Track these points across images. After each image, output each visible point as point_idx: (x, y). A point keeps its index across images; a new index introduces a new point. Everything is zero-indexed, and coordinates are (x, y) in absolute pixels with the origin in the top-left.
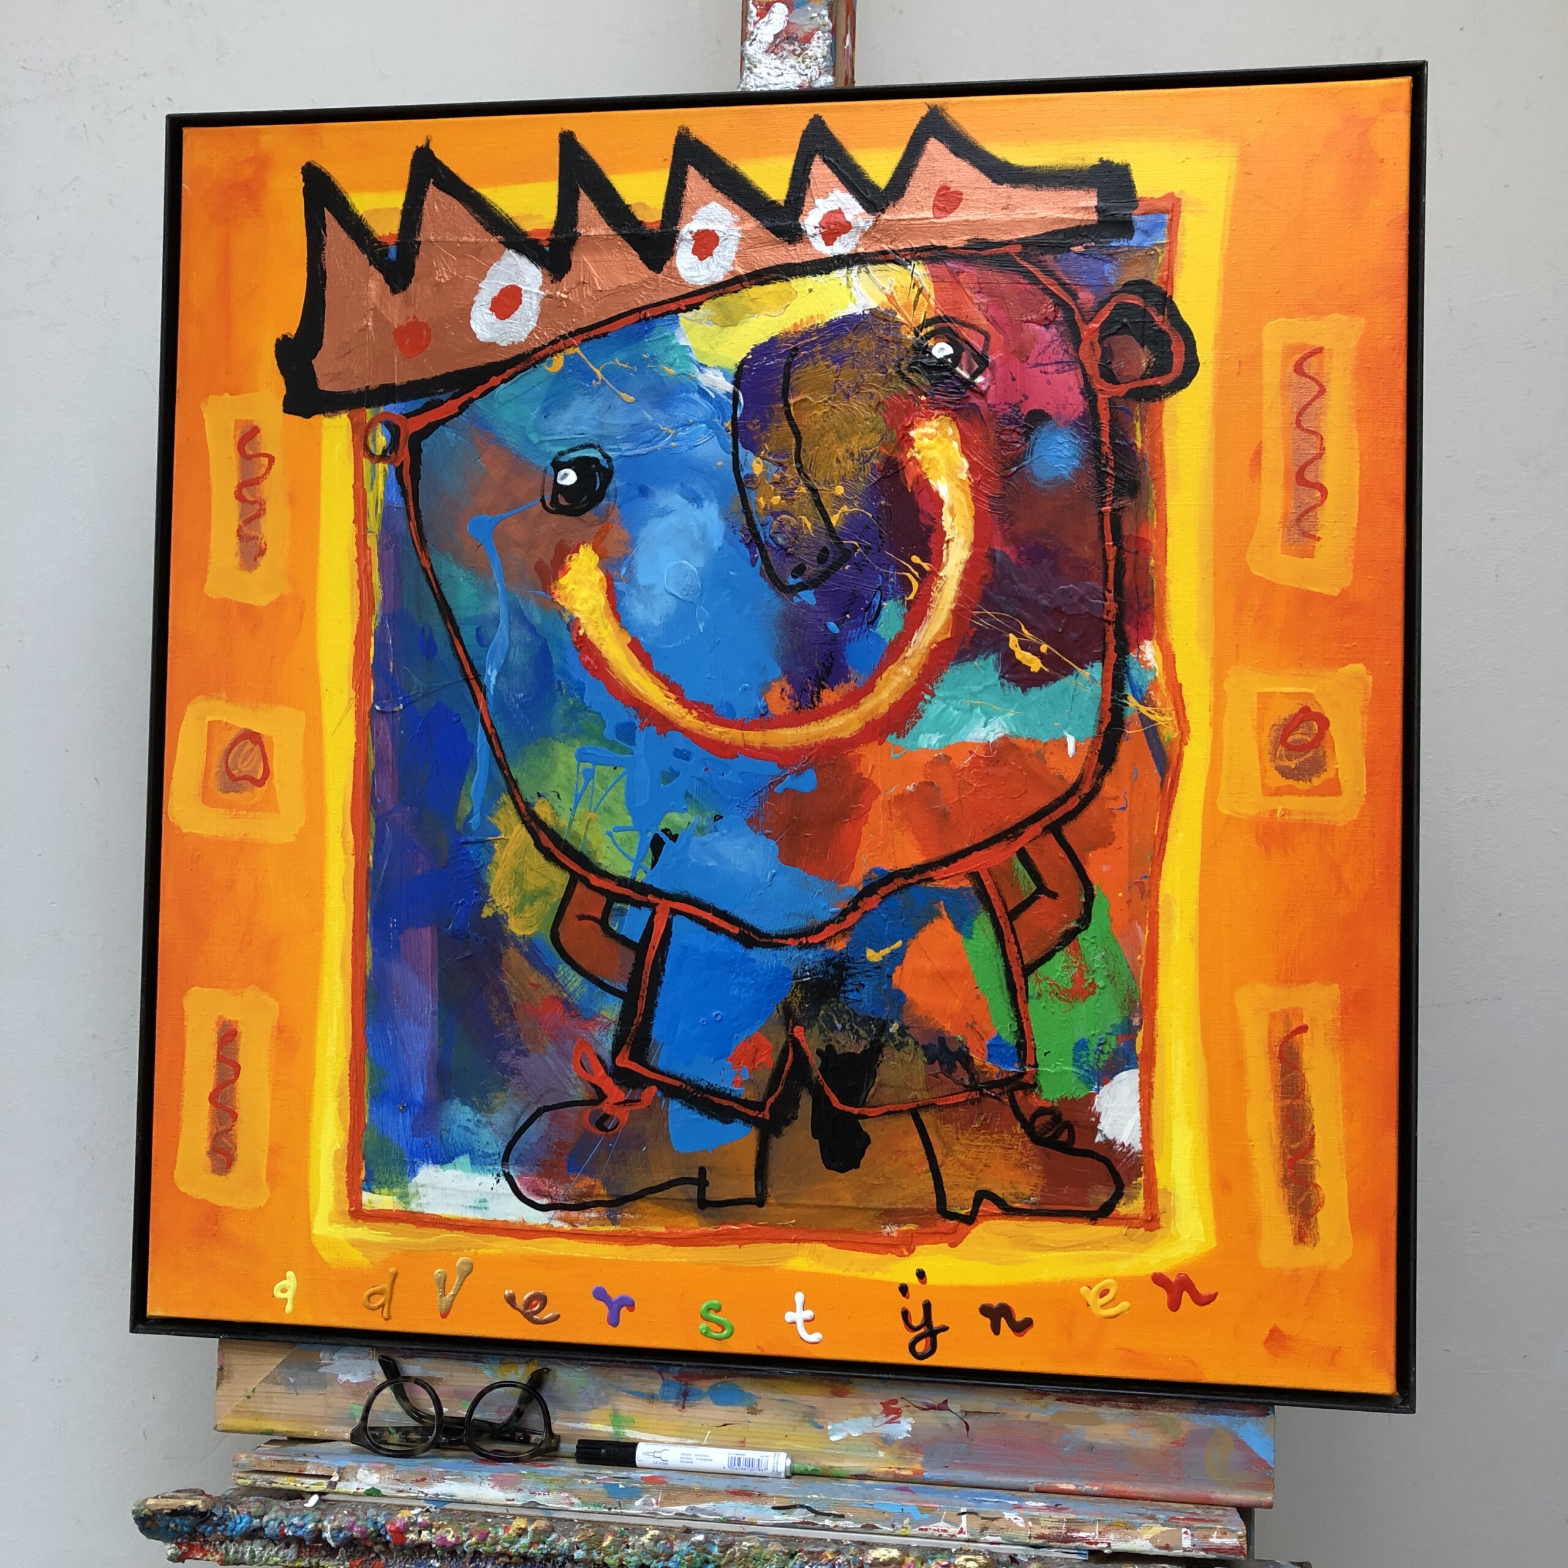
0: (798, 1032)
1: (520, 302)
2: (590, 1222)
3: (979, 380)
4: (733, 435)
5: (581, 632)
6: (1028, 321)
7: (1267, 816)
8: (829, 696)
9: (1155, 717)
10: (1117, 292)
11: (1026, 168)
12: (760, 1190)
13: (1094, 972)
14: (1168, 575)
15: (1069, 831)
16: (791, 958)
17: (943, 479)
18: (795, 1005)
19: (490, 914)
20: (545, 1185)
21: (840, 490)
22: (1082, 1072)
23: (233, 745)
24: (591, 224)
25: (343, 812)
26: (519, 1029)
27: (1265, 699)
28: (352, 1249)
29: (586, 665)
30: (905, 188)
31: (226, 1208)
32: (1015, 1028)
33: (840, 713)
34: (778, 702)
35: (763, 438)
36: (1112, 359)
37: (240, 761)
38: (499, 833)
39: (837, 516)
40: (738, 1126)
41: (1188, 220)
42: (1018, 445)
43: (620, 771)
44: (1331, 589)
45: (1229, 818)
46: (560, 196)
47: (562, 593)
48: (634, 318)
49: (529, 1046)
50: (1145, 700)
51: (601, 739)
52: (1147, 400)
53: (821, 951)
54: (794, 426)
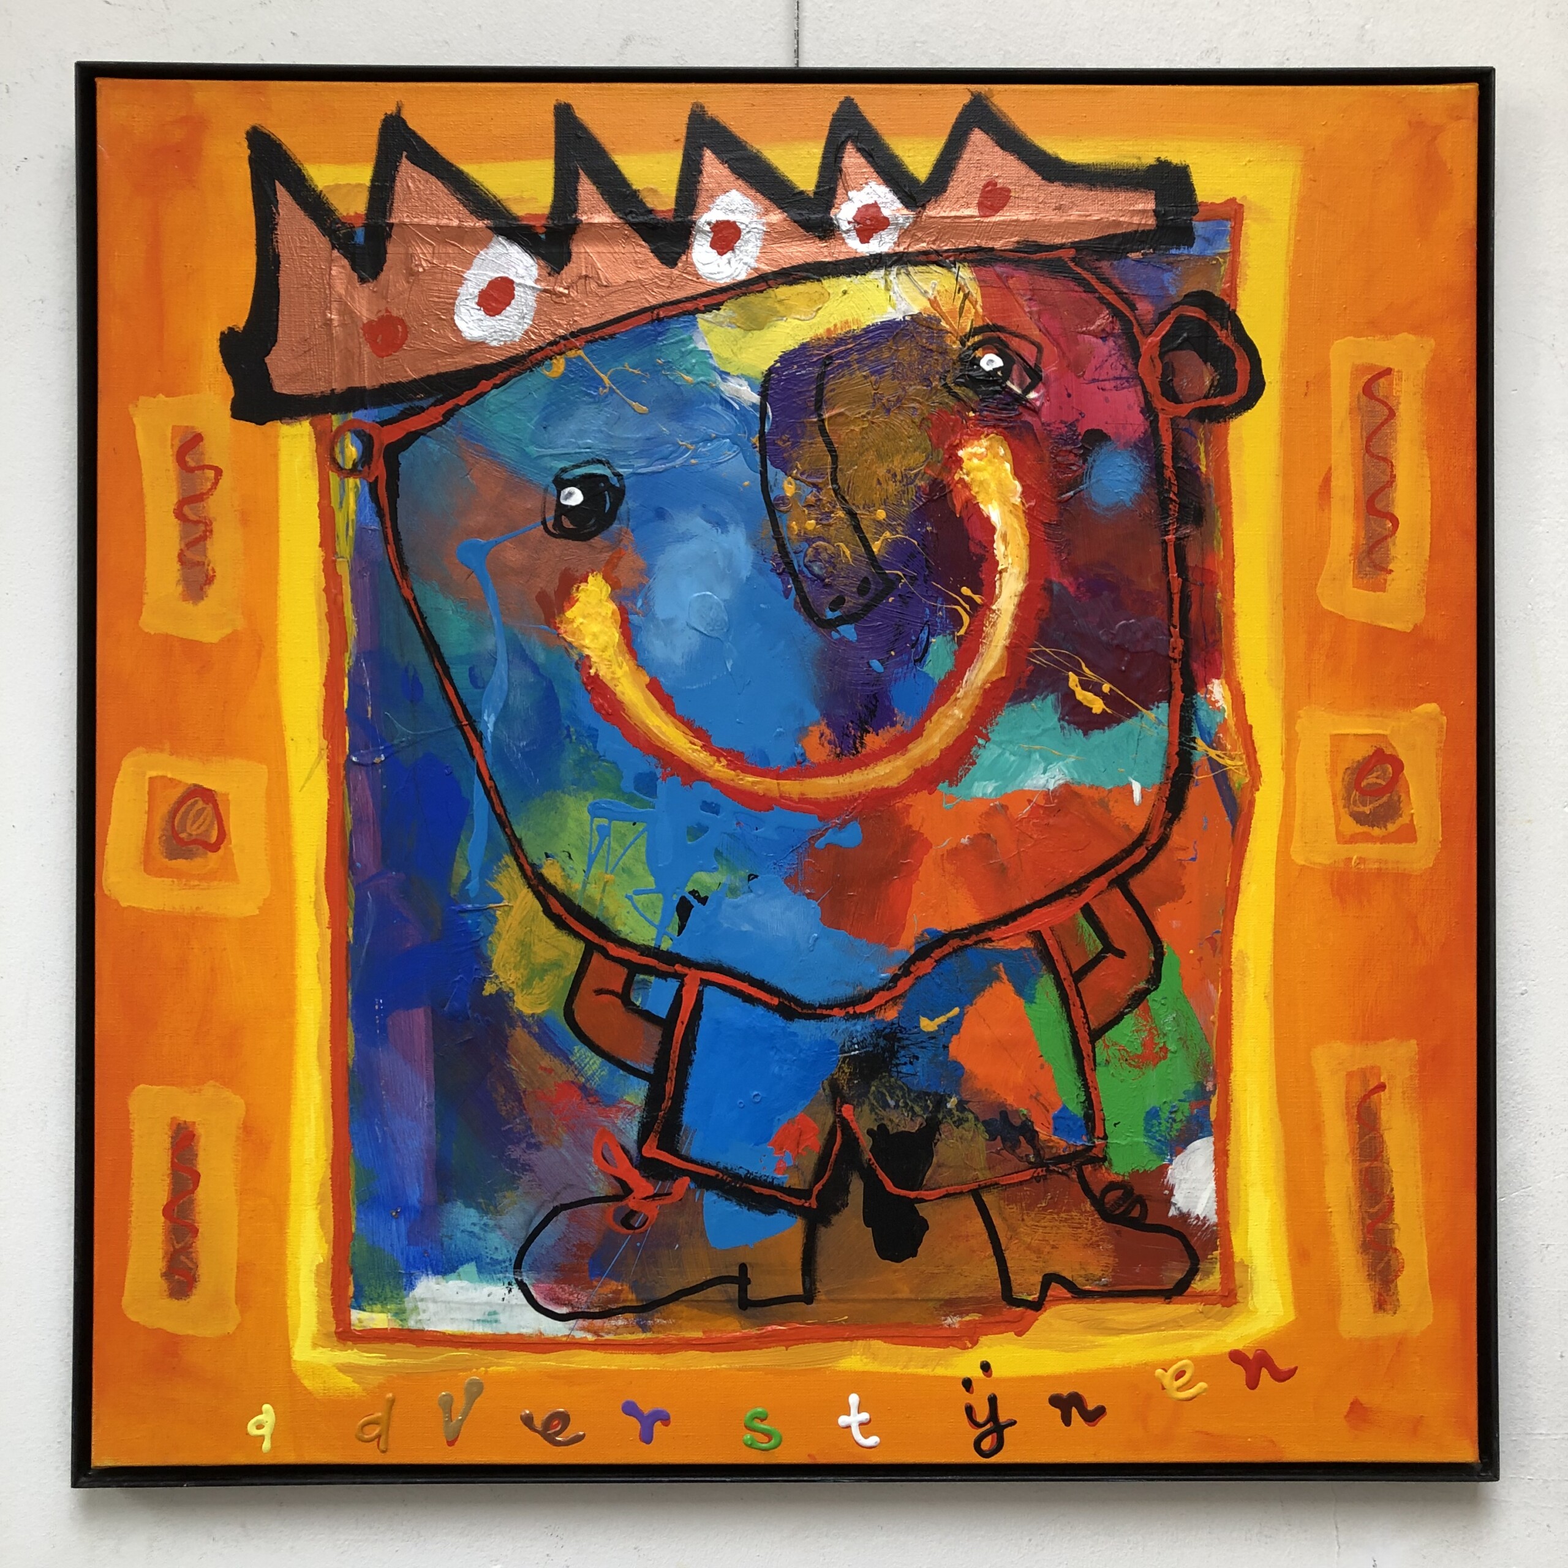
0: (847, 1111)
1: (513, 297)
2: (616, 1330)
3: (1032, 395)
4: (760, 451)
5: (592, 672)
6: (1083, 333)
7: (1342, 865)
8: (873, 741)
10: (1177, 304)
11: (1079, 166)
12: (808, 1286)
13: (1165, 1035)
14: (1235, 609)
15: (1136, 885)
16: (837, 1030)
17: (995, 504)
18: (843, 1082)
19: (493, 991)
20: (564, 1291)
21: (881, 514)
22: (1154, 1143)
23: (181, 801)
24: (594, 210)
25: (316, 880)
26: (530, 1120)
27: (1338, 740)
28: (341, 1375)
29: (599, 709)
30: (948, 182)
31: (187, 1336)
32: (1083, 1099)
33: (885, 760)
34: (817, 747)
35: (794, 455)
36: (1174, 376)
37: (189, 822)
38: (501, 900)
40: (782, 1216)
41: (1252, 229)
42: (1074, 468)
43: (640, 827)
44: (1403, 625)
45: (1303, 868)
46: (556, 177)
47: (569, 627)
48: (646, 318)
49: (542, 1139)
50: (1214, 743)
51: (619, 791)
52: (1211, 421)
53: (870, 1021)
54: (829, 444)
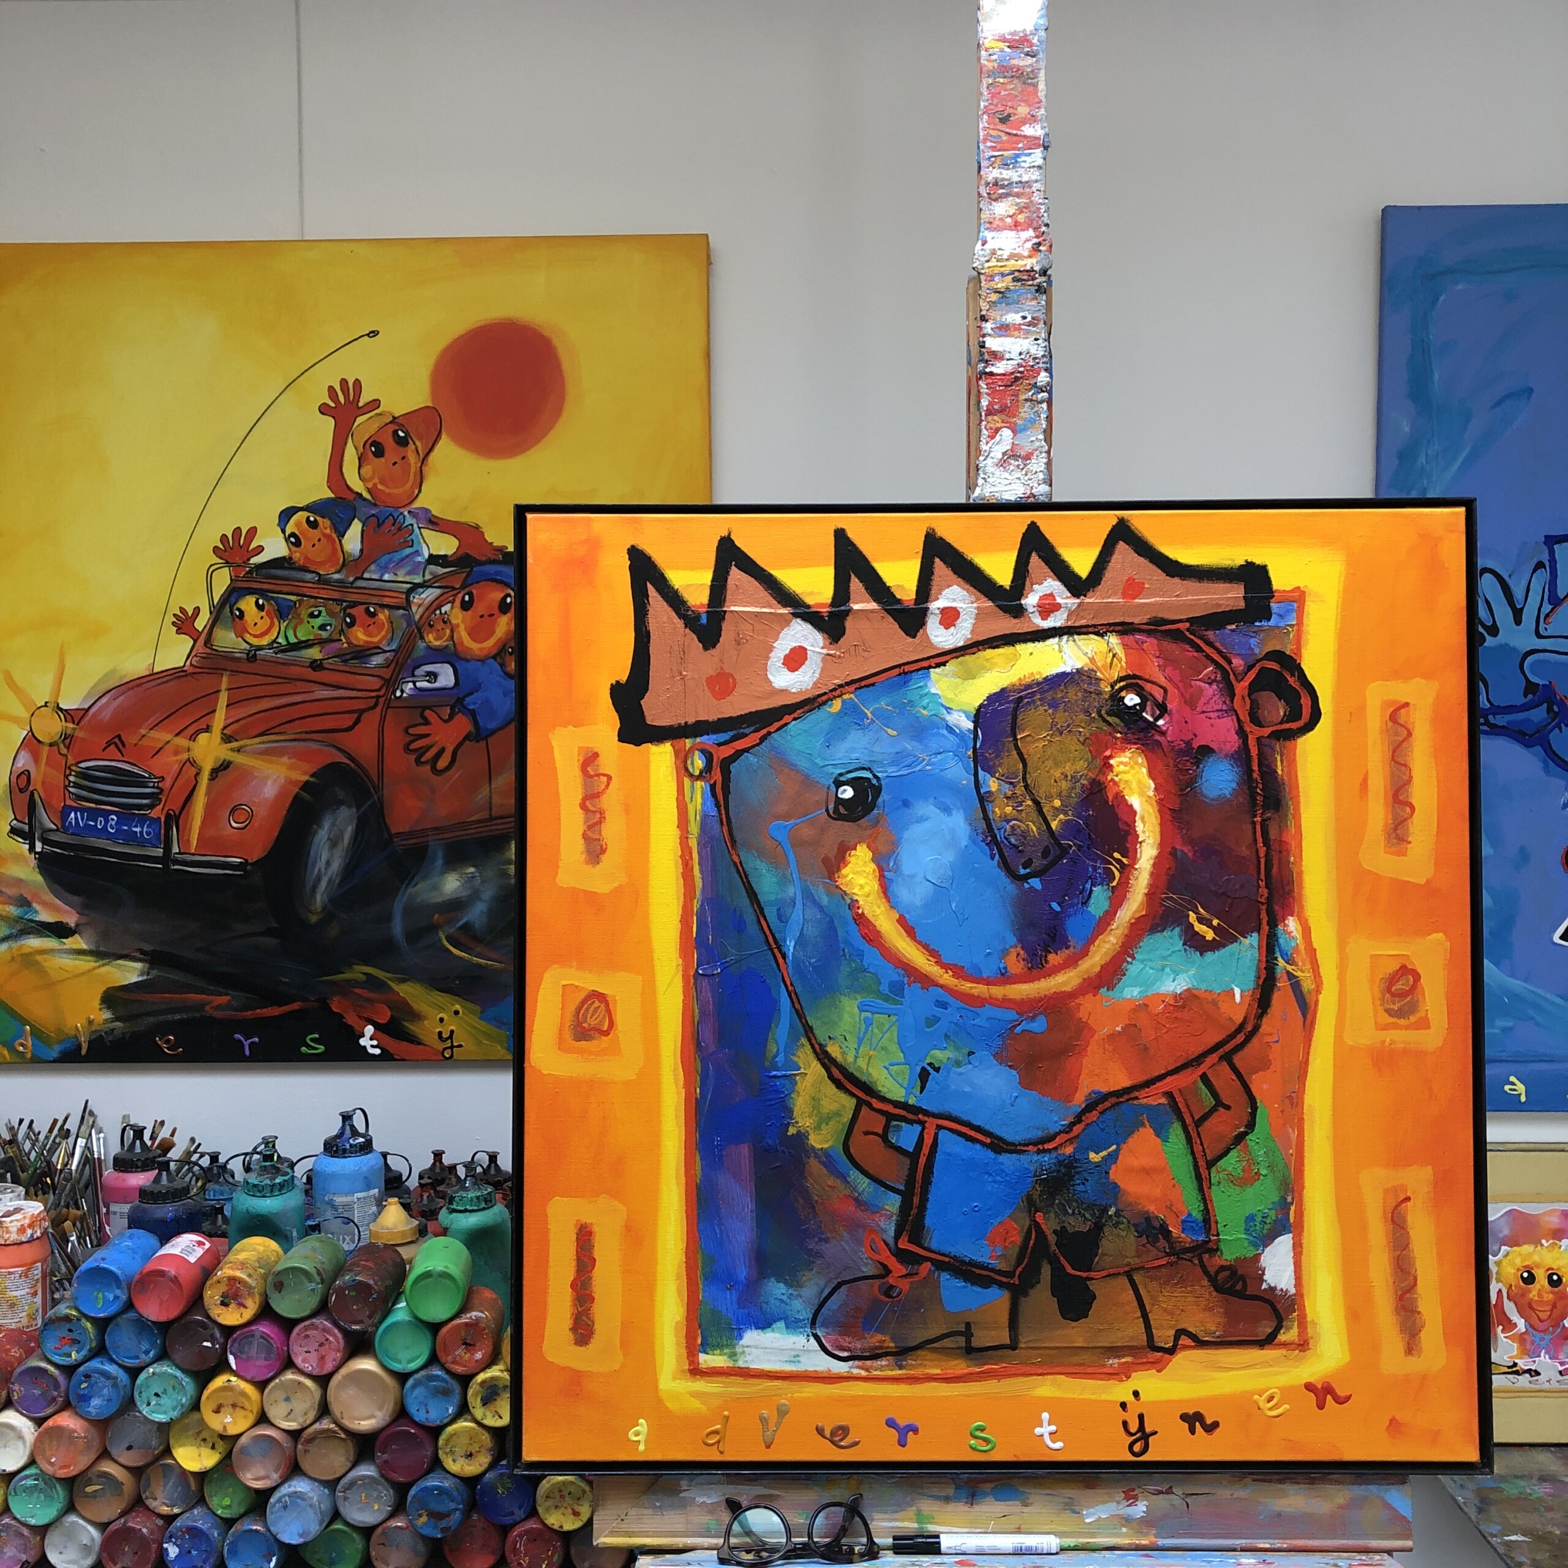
0: (1039, 1216)
1: (806, 659)
2: (881, 1368)
3: (1161, 722)
4: (974, 761)
6: (1196, 680)
7: (1379, 1045)
8: (1053, 959)
9: (1298, 974)
10: (1260, 660)
11: (1193, 567)
12: (1013, 1338)
13: (1258, 1164)
14: (1304, 869)
15: (1237, 1059)
16: (1031, 1161)
17: (1136, 796)
18: (1036, 1197)
19: (795, 1132)
20: (846, 1341)
21: (1057, 803)
22: (1251, 1238)
23: (583, 1002)
25: (675, 1055)
26: (821, 1222)
27: (1375, 959)
28: (693, 1399)
29: (865, 936)
30: (1101, 578)
31: (587, 1372)
32: (1202, 1208)
33: (1062, 972)
34: (1015, 964)
35: (997, 763)
36: (1259, 709)
37: (589, 1016)
38: (800, 1069)
39: (1056, 822)
40: (994, 1290)
41: (1312, 609)
42: (1191, 772)
43: (894, 1018)
44: (1419, 879)
45: (1353, 1047)
47: (844, 881)
48: (894, 672)
49: (829, 1235)
50: (1290, 961)
51: (879, 994)
52: (1285, 739)
53: (1054, 1155)
54: (1021, 755)
